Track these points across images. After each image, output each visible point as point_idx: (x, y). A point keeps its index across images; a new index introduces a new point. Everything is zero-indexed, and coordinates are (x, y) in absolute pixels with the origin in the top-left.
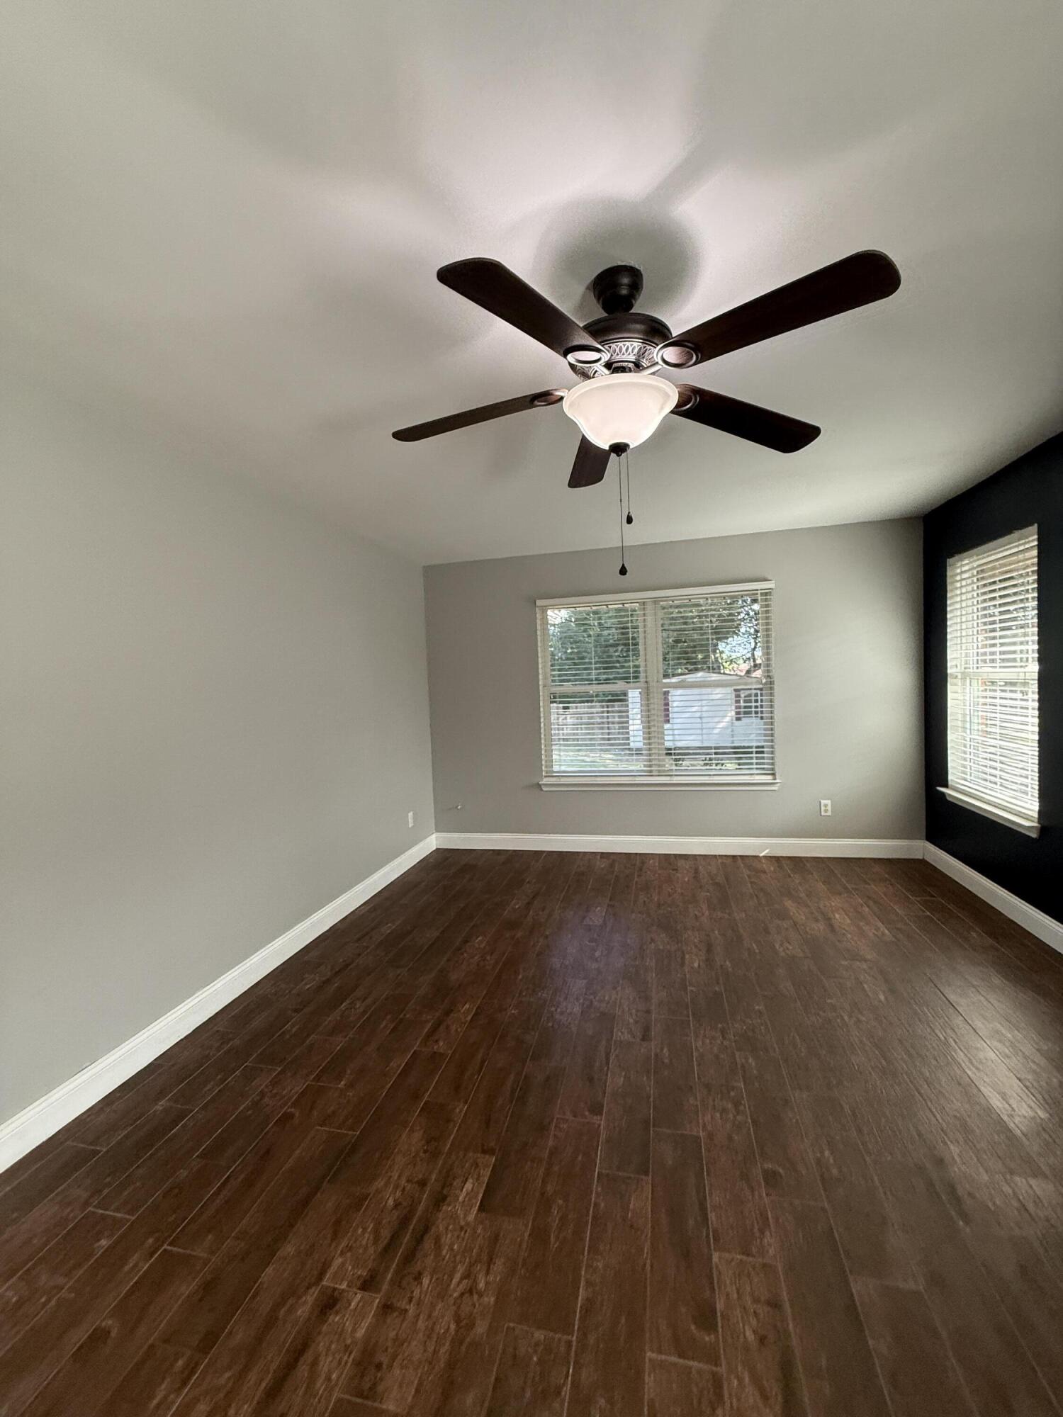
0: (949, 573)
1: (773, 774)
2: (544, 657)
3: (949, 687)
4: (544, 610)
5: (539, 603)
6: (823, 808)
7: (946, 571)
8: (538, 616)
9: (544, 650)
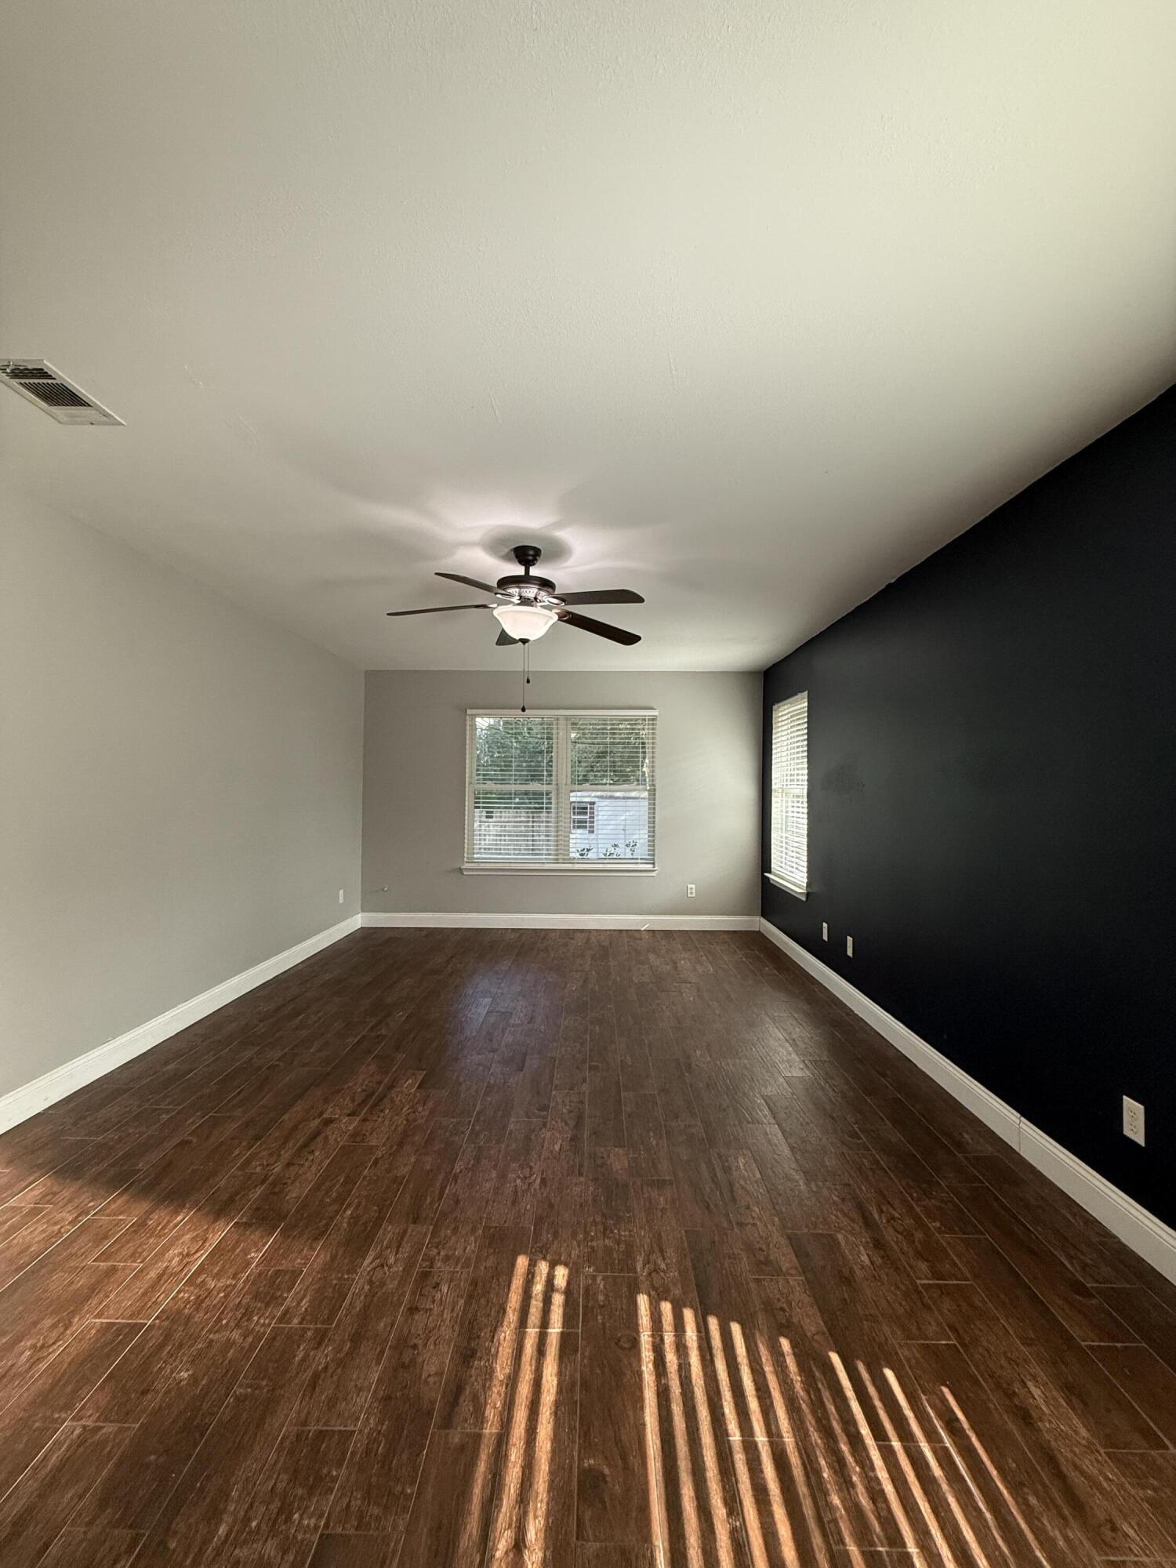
0: (774, 716)
1: (654, 864)
2: (471, 758)
3: (773, 799)
4: (474, 716)
5: (469, 712)
6: (689, 891)
7: (772, 714)
8: (468, 723)
9: (471, 753)
